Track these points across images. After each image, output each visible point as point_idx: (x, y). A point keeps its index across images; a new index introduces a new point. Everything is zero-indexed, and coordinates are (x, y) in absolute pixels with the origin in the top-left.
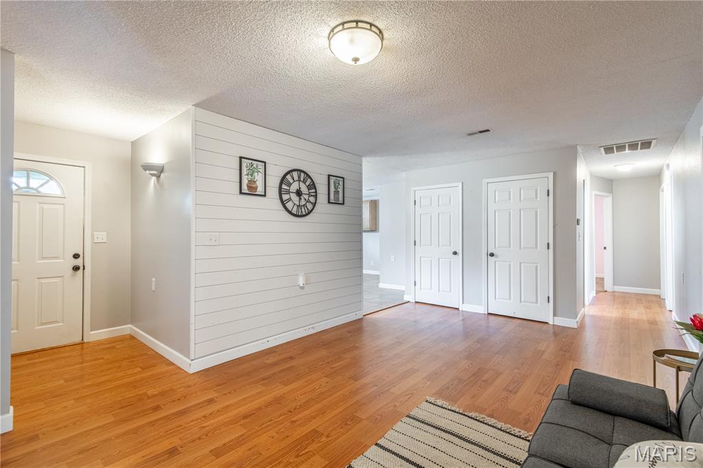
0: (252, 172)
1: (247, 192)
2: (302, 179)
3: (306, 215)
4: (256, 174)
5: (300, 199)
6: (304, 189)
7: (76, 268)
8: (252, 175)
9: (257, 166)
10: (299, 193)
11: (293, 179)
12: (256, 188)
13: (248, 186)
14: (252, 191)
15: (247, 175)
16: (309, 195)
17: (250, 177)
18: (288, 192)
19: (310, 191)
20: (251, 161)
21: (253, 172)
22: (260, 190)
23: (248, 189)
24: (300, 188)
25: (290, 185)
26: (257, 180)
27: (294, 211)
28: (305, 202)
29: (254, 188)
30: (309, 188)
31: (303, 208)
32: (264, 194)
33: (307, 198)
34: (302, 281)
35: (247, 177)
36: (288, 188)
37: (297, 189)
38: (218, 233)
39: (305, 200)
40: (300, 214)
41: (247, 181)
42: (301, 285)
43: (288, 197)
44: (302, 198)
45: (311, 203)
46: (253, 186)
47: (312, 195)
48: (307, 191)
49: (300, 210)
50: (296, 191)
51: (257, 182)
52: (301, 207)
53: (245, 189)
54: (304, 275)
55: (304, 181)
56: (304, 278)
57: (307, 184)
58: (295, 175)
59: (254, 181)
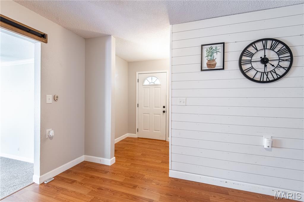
0: (211, 53)
1: (207, 69)
2: (269, 47)
3: (275, 80)
4: (215, 54)
5: (266, 66)
6: (271, 55)
7: (164, 112)
8: (211, 56)
9: (216, 48)
10: (264, 61)
11: (256, 49)
12: (215, 64)
13: (207, 64)
14: (211, 67)
15: (207, 56)
16: (280, 60)
17: (210, 57)
18: (250, 62)
19: (280, 56)
20: (211, 46)
21: (213, 53)
22: (219, 65)
24: (265, 56)
25: (252, 55)
26: (216, 58)
27: (258, 78)
28: (272, 68)
29: (213, 65)
30: (279, 53)
31: (270, 74)
32: (222, 68)
33: (275, 63)
34: (265, 143)
35: (207, 58)
36: (250, 59)
37: (261, 58)
38: (185, 98)
39: (273, 66)
40: (265, 80)
41: (207, 61)
42: (266, 147)
43: (249, 66)
44: (268, 65)
45: (283, 68)
46: (212, 63)
47: (284, 60)
48: (276, 57)
49: (265, 76)
50: (260, 59)
51: (216, 60)
52: (267, 73)
53: (205, 67)
54: (270, 138)
55: (272, 48)
56: (270, 141)
57: (276, 50)
58: (259, 45)
59: (213, 60)
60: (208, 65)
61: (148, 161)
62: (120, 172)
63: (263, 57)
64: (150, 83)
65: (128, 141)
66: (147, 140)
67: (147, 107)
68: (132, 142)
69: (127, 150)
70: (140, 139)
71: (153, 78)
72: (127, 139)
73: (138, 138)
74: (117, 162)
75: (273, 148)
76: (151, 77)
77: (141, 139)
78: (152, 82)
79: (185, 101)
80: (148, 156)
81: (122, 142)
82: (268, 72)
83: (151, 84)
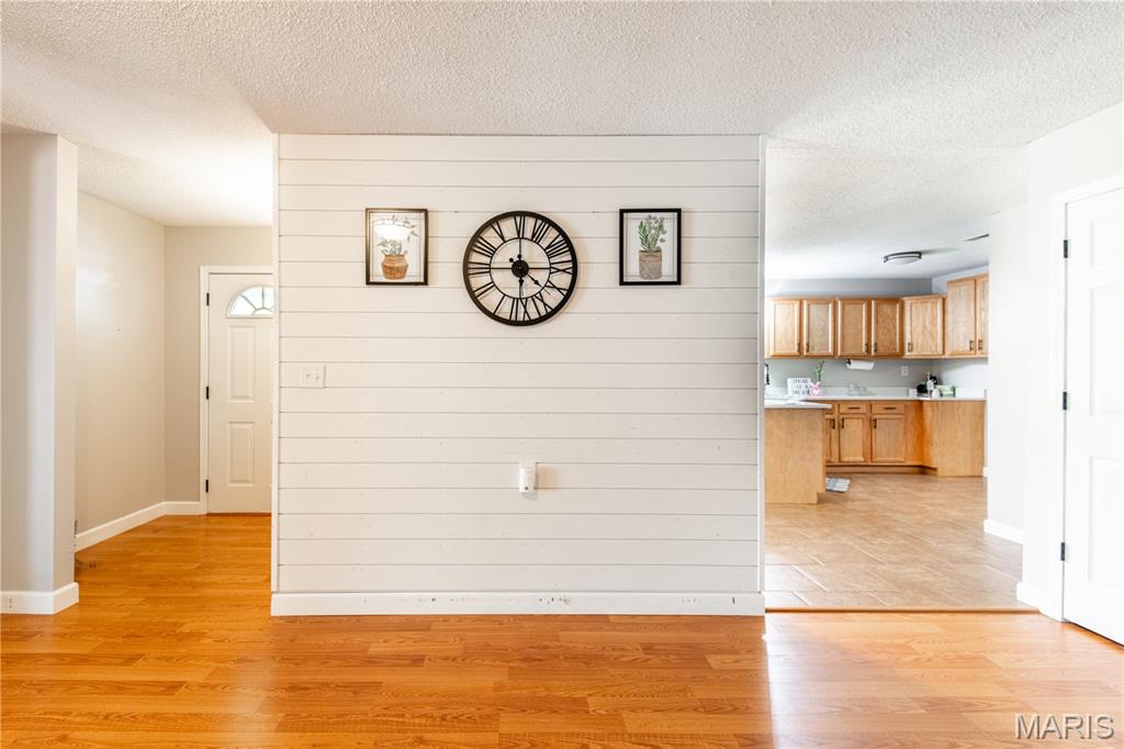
1: (383, 279)
2: (528, 234)
3: (541, 319)
5: (521, 282)
6: (534, 255)
8: (393, 243)
9: (406, 221)
10: (520, 268)
11: (502, 237)
12: (405, 269)
13: (384, 267)
14: (394, 275)
15: (382, 244)
16: (552, 269)
17: (390, 247)
18: (489, 269)
19: (553, 260)
20: (392, 214)
22: (414, 272)
23: (385, 273)
24: (520, 256)
25: (492, 252)
26: (406, 252)
27: (505, 312)
28: (536, 289)
29: (398, 269)
30: (550, 251)
31: (530, 302)
32: (422, 280)
33: (542, 277)
34: (522, 479)
35: (382, 248)
36: (487, 260)
37: (511, 260)
38: (323, 365)
39: (536, 282)
40: (520, 318)
41: (383, 257)
42: (522, 490)
43: (485, 279)
44: (527, 280)
45: (559, 289)
46: (397, 265)
47: (559, 270)
48: (543, 261)
49: (521, 309)
50: (510, 265)
51: (406, 256)
52: (524, 301)
53: (378, 274)
54: (532, 465)
55: (536, 238)
56: (529, 473)
57: (545, 244)
58: (508, 227)
59: (399, 255)
60: (388, 270)
61: (215, 583)
62: (90, 629)
63: (516, 259)
64: (257, 309)
65: (157, 531)
66: (241, 518)
67: (248, 397)
68: (176, 530)
69: (145, 560)
70: (213, 520)
71: (265, 293)
72: (157, 524)
73: (209, 515)
74: (84, 601)
75: (539, 491)
76: (260, 289)
77: (219, 519)
78: (263, 308)
79: (321, 375)
80: (223, 569)
81: (129, 535)
82: (527, 299)
83: (258, 313)
